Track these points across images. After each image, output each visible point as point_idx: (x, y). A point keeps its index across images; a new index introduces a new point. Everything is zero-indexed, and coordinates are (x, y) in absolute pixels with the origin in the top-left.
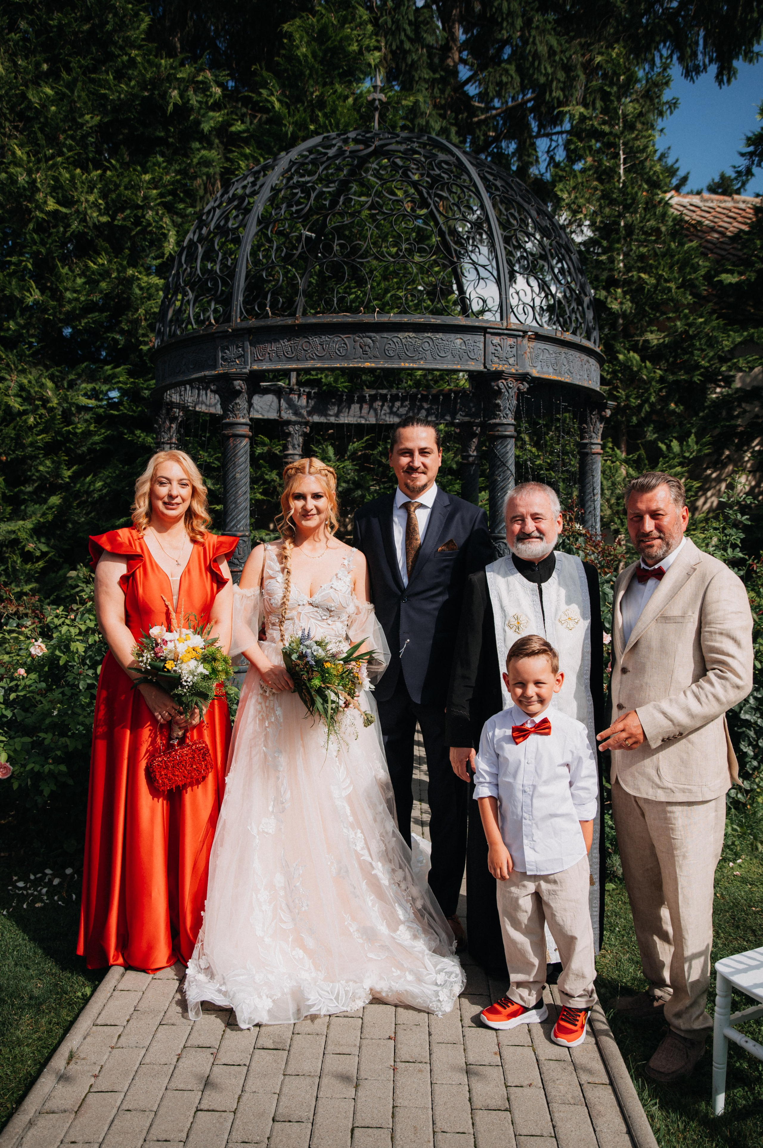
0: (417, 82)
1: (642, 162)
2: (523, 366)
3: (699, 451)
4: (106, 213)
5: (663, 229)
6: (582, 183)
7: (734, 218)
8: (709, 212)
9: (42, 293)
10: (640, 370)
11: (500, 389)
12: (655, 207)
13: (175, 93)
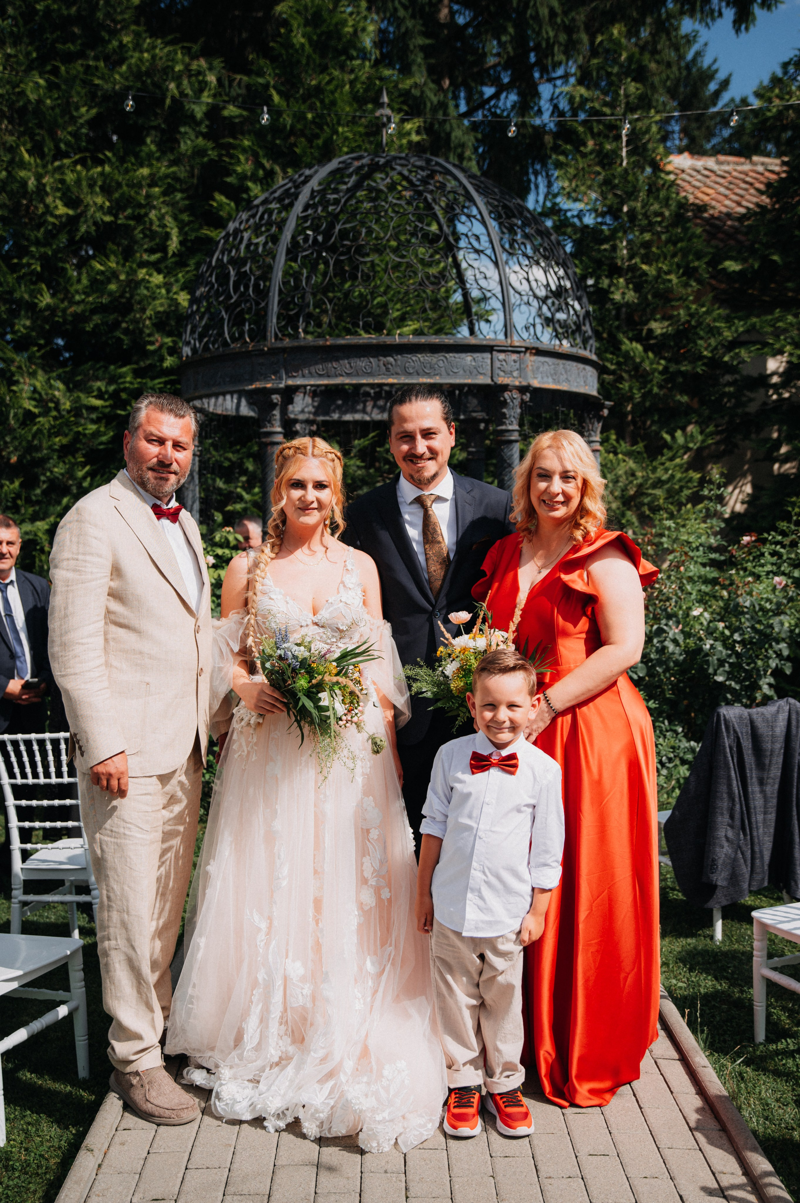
0: (412, 52)
1: (645, 144)
2: (525, 378)
3: (703, 441)
4: (109, 212)
5: (667, 213)
6: (583, 169)
7: (751, 184)
8: (724, 177)
9: (53, 296)
10: (643, 361)
11: (505, 400)
12: (658, 190)
13: (172, 86)
